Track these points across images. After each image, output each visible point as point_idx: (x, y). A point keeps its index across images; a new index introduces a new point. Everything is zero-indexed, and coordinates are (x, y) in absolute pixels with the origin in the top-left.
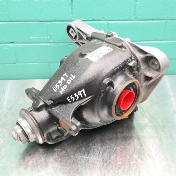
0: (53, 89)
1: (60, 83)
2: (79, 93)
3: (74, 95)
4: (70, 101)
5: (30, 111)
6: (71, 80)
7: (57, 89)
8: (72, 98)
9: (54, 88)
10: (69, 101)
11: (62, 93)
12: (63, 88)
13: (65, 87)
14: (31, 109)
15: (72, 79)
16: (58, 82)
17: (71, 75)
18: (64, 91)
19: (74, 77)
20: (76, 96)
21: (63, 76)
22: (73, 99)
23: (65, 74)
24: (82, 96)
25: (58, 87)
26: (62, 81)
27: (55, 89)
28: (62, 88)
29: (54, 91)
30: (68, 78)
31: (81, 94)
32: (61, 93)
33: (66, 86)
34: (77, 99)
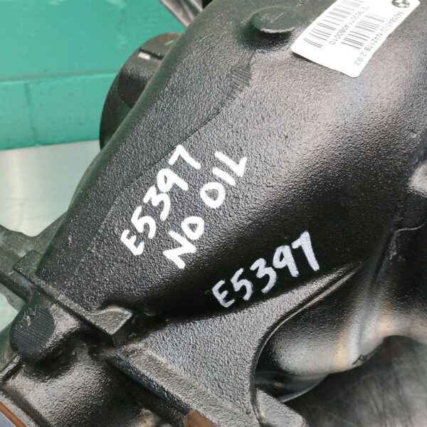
0: (118, 237)
1: (155, 204)
2: (282, 257)
3: (253, 268)
4: (227, 299)
5: (7, 377)
6: (223, 183)
7: (142, 237)
8: (237, 286)
9: (126, 232)
10: (222, 302)
11: (181, 265)
12: (181, 232)
13: (193, 227)
14: (11, 366)
15: (232, 182)
16: (146, 200)
17: (220, 156)
18: (192, 249)
19: (240, 169)
20: (260, 275)
21: (166, 166)
22: (243, 289)
23: (180, 151)
24: (294, 272)
25: (147, 227)
26: (171, 193)
27: (134, 238)
28: (172, 234)
29: (126, 250)
30: (206, 176)
31: (289, 262)
32: (172, 264)
33: (199, 221)
34: (266, 289)
